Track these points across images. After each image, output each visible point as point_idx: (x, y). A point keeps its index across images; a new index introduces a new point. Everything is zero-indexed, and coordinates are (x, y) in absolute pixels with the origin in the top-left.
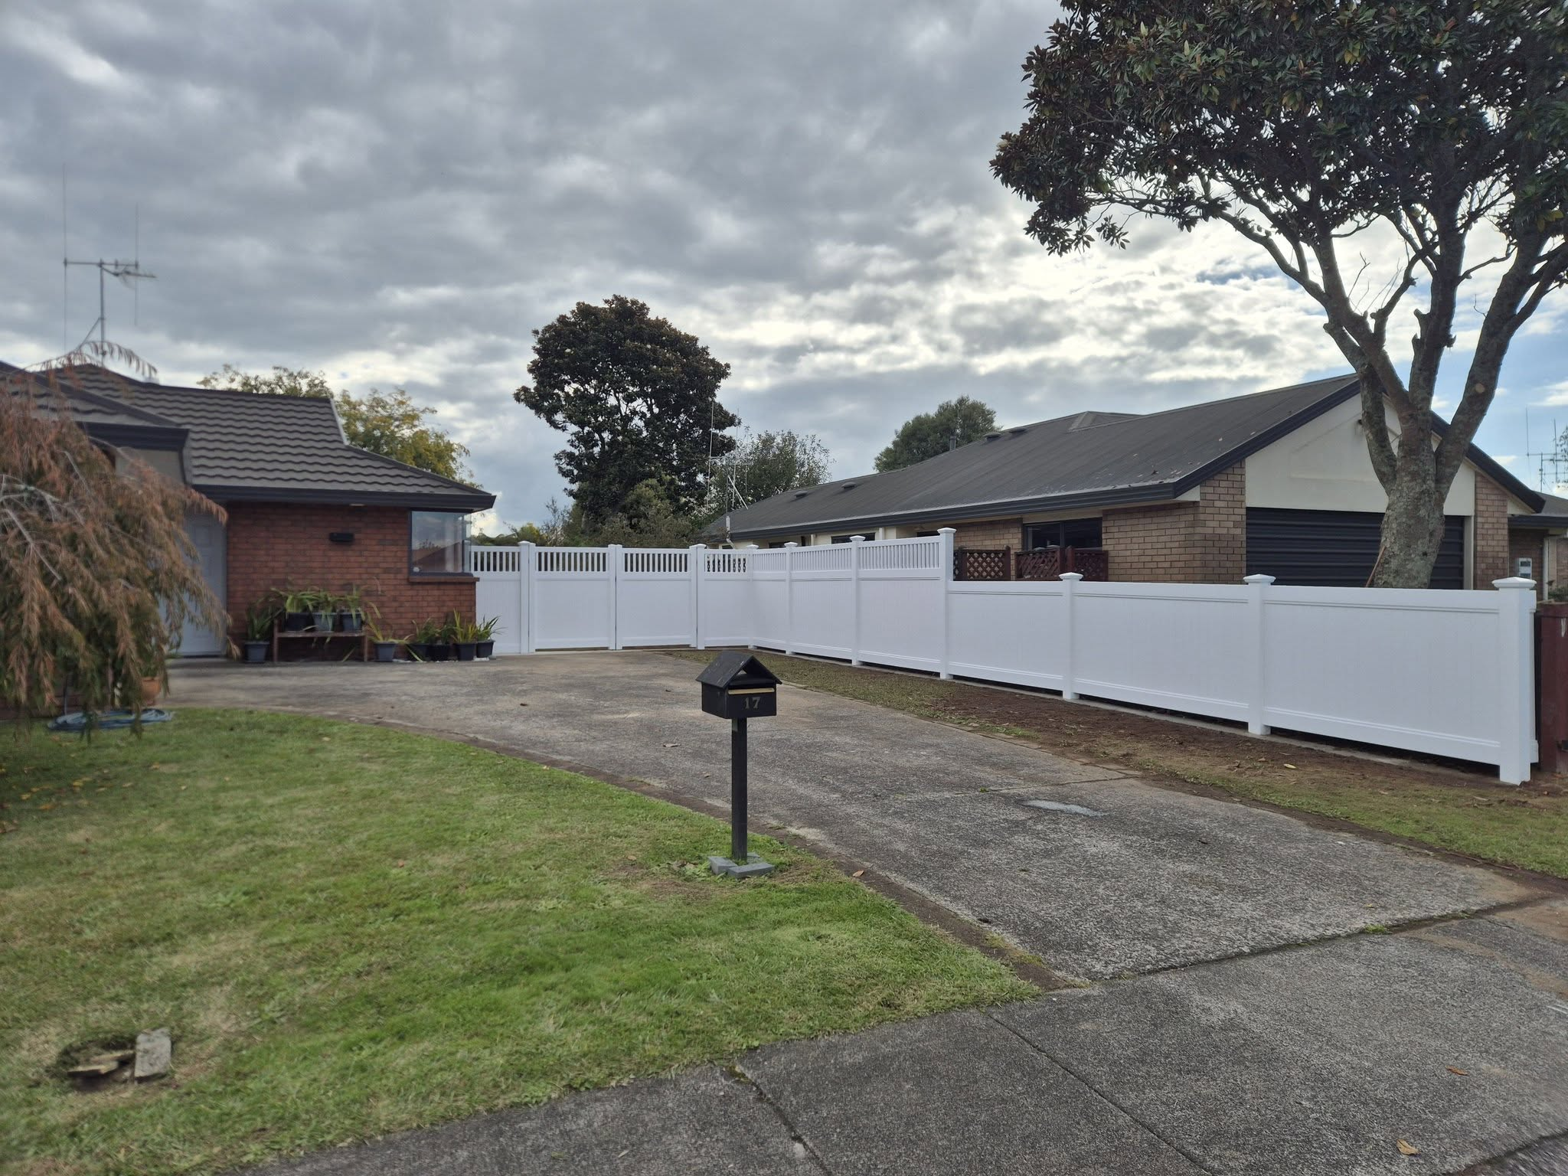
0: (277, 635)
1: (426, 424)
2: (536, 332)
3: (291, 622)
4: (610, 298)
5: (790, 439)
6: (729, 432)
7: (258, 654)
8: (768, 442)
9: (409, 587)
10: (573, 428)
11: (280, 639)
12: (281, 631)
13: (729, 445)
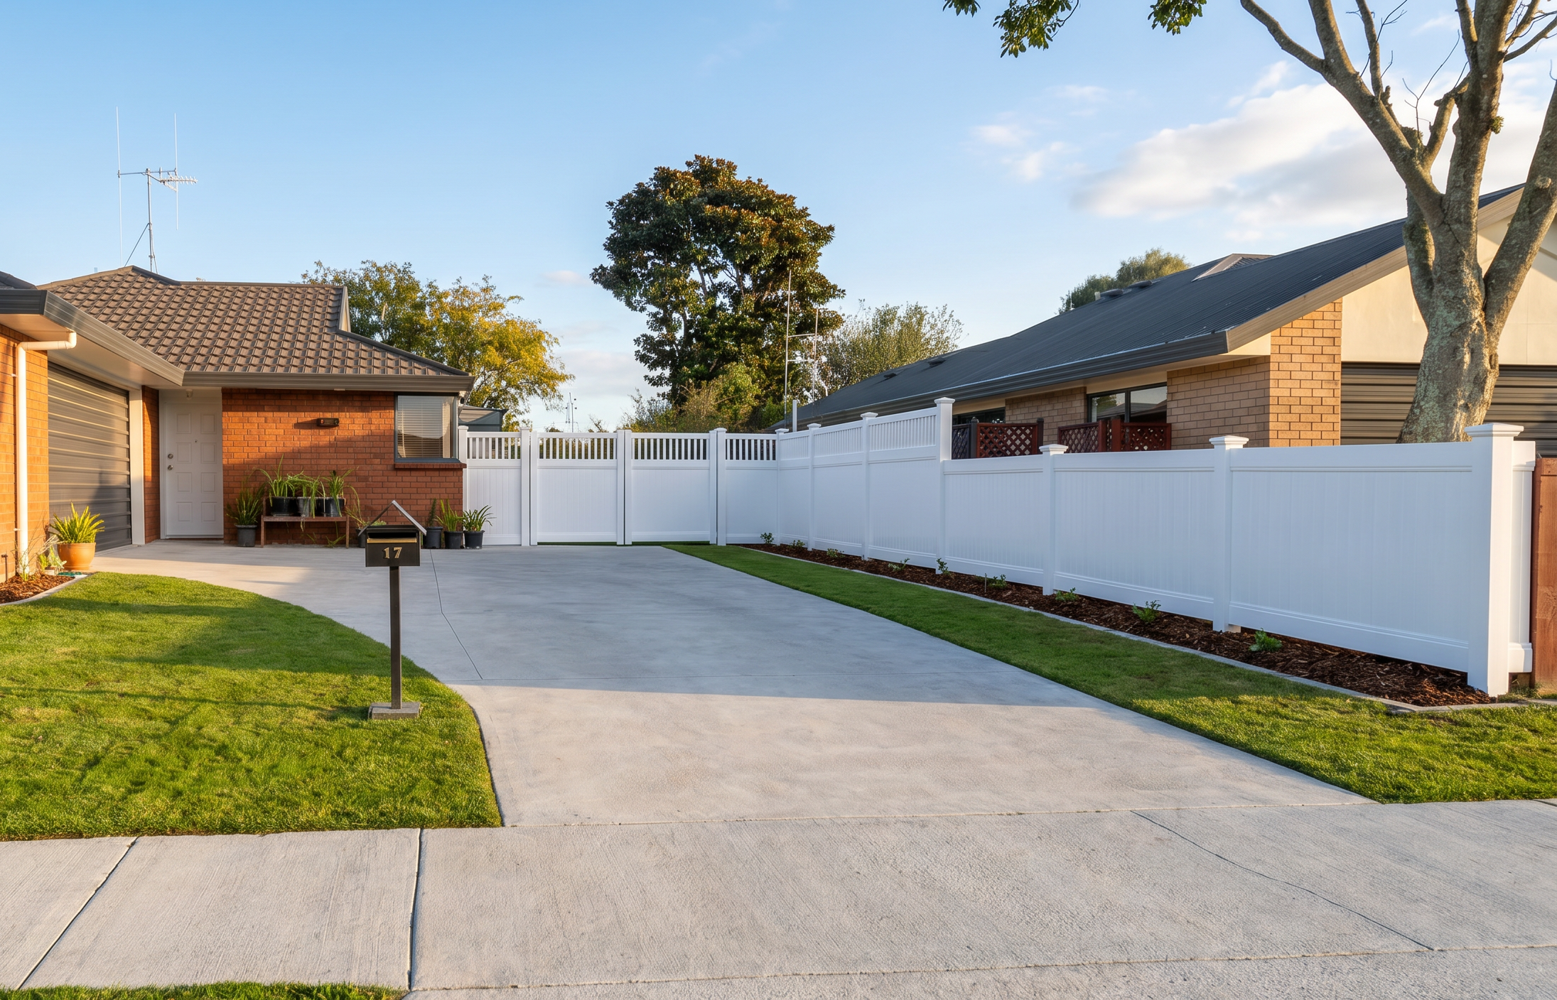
0: (265, 519)
1: (512, 311)
2: (611, 204)
3: (276, 507)
4: (692, 159)
5: (918, 313)
6: (832, 305)
7: (249, 535)
8: (885, 318)
9: (394, 473)
10: (652, 309)
11: (266, 523)
12: (269, 514)
13: (836, 321)
